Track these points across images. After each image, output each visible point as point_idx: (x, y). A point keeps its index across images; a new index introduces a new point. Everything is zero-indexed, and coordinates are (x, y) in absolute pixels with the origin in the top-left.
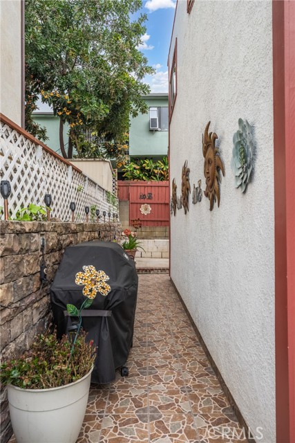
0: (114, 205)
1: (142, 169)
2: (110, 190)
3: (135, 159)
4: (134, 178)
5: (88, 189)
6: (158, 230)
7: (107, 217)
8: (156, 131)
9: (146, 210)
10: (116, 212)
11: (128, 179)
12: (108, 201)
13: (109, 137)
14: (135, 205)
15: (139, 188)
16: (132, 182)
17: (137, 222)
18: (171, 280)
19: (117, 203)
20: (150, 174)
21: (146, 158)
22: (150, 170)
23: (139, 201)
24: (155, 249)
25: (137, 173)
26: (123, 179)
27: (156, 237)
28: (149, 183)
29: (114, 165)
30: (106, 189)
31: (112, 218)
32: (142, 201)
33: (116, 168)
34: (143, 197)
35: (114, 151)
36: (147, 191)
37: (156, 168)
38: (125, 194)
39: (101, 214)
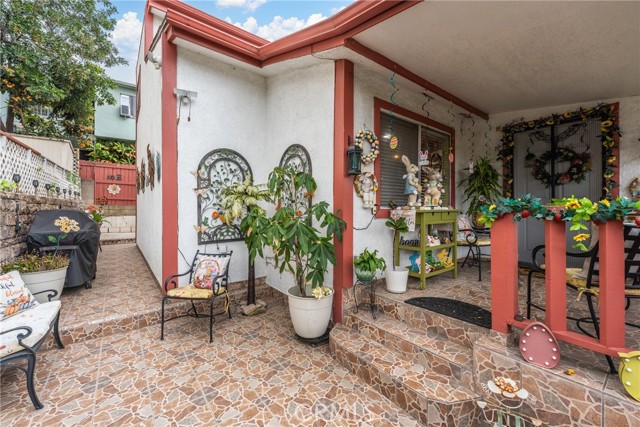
0: (75, 183)
1: (112, 151)
2: (70, 169)
3: (103, 140)
4: (102, 158)
5: (46, 168)
6: (128, 208)
7: (67, 193)
8: (128, 117)
9: (114, 190)
10: (78, 190)
11: (93, 158)
12: (68, 179)
13: (69, 116)
14: (101, 186)
15: (106, 170)
16: (97, 163)
17: (103, 200)
18: (137, 247)
19: (78, 182)
20: (121, 157)
21: (116, 141)
22: (121, 153)
23: (106, 181)
24: (124, 224)
25: (106, 153)
26: (87, 158)
27: (125, 215)
28: (118, 165)
29: (75, 145)
30: (65, 168)
31: (73, 196)
32: (110, 181)
33: (78, 147)
34: (112, 178)
35: (75, 131)
36: (115, 173)
37: (128, 151)
38: (89, 174)
39: (61, 191)
